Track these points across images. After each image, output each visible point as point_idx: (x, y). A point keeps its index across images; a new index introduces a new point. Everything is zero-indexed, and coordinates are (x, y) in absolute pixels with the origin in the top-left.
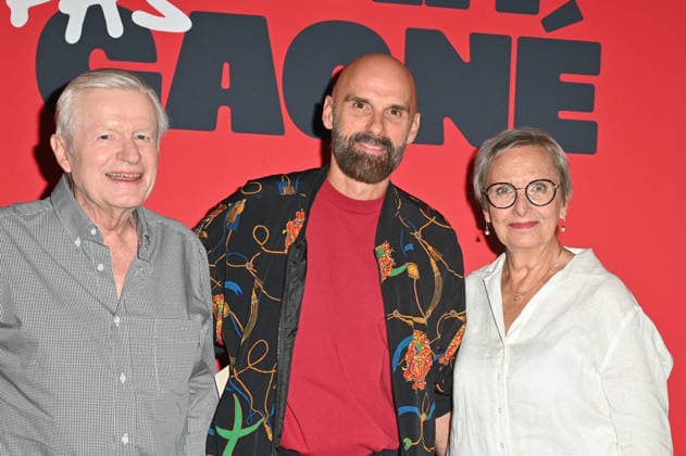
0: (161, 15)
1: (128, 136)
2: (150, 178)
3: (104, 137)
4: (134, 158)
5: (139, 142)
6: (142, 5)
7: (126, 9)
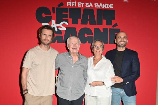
0: (62, 28)
3: (72, 44)
4: (75, 46)
6: (60, 27)
7: (58, 27)
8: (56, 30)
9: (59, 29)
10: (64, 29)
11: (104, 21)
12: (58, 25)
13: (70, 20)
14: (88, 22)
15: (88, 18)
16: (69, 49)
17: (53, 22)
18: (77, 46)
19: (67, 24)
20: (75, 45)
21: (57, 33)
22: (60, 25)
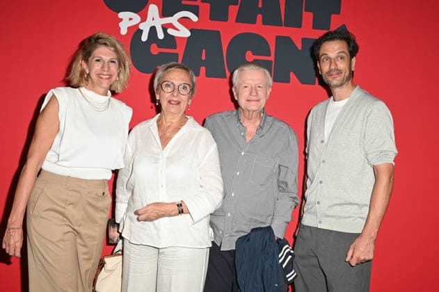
0: (178, 30)
1: (253, 86)
2: (263, 102)
3: (246, 87)
5: (259, 89)
6: (171, 26)
7: (165, 28)
8: (161, 36)
9: (170, 31)
10: (184, 33)
11: (308, 17)
12: (167, 20)
13: (205, 8)
14: (259, 17)
15: (260, 6)
16: (236, 99)
17: (153, 10)
18: (261, 93)
19: (194, 18)
20: (254, 91)
21: (161, 43)
22: (174, 20)
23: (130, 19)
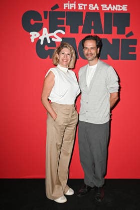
0: (56, 38)
6: (53, 37)
10: (59, 40)
14: (93, 30)
15: (93, 25)
19: (63, 33)
22: (54, 34)
23: (35, 35)
